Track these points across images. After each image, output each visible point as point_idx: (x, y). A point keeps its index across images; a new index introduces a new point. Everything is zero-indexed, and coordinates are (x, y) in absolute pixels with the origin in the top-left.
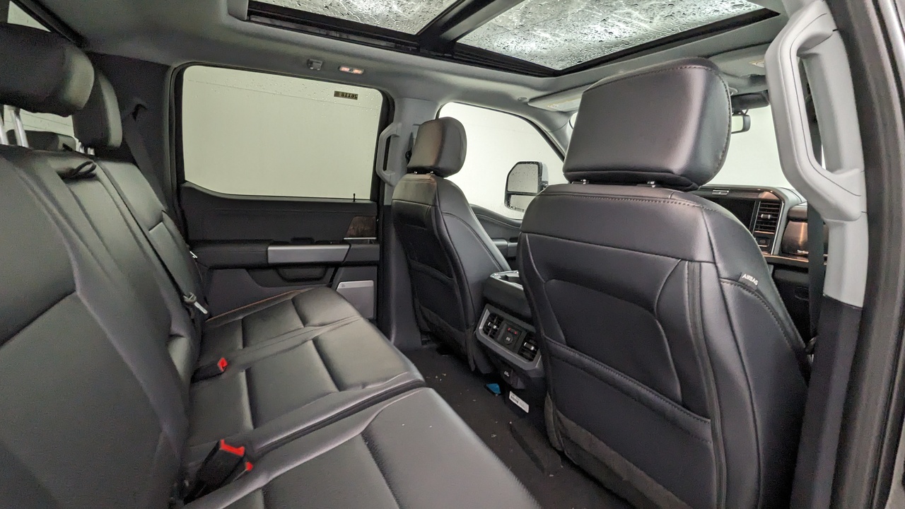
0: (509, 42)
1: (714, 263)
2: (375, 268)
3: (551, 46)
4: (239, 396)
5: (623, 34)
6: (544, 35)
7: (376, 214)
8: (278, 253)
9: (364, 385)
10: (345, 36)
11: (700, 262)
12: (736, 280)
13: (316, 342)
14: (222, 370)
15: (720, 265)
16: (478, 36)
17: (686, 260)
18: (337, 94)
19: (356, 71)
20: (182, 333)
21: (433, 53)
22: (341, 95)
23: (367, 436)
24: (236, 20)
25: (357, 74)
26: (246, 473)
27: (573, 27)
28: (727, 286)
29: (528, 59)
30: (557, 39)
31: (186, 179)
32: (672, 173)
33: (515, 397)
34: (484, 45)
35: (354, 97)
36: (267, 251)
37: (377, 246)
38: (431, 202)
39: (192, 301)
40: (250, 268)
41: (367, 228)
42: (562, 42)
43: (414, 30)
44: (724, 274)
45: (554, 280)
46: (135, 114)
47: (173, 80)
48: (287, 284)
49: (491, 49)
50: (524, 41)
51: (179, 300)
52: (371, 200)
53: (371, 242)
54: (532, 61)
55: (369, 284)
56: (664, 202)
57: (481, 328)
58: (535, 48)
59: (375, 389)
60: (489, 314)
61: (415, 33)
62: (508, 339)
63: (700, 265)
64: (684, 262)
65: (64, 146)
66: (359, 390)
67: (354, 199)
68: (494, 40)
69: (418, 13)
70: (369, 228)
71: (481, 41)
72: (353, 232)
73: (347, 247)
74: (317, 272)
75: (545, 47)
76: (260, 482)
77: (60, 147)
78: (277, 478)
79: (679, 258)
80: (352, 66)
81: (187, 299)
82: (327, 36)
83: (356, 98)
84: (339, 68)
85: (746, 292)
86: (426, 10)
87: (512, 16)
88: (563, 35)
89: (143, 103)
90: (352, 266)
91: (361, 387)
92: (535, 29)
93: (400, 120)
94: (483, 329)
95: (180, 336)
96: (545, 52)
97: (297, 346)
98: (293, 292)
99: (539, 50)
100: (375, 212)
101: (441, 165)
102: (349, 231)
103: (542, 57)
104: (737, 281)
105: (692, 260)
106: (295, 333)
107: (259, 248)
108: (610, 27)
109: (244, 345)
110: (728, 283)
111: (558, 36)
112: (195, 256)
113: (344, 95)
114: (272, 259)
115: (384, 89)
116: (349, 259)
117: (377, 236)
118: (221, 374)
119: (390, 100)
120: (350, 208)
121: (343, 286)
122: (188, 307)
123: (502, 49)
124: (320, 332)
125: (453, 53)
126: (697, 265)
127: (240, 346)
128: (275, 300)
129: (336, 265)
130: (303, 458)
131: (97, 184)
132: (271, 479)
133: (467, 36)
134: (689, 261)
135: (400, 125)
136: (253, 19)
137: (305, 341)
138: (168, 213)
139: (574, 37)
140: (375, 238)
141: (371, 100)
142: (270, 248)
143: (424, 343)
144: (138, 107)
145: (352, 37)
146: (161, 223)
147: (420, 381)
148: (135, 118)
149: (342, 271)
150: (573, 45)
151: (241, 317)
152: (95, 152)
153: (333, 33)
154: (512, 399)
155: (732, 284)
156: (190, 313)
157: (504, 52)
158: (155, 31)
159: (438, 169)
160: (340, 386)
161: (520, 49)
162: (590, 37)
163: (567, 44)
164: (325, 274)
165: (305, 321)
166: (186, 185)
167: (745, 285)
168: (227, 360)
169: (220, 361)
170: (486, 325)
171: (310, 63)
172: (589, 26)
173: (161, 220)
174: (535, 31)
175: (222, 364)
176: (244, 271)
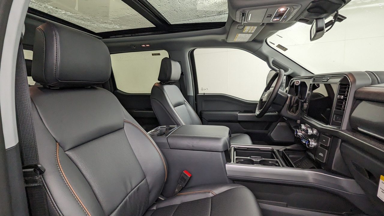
18: (153, 55)
19: (147, 45)
35: (159, 54)
80: (145, 44)
82: (132, 36)
83: (160, 55)
84: (141, 45)
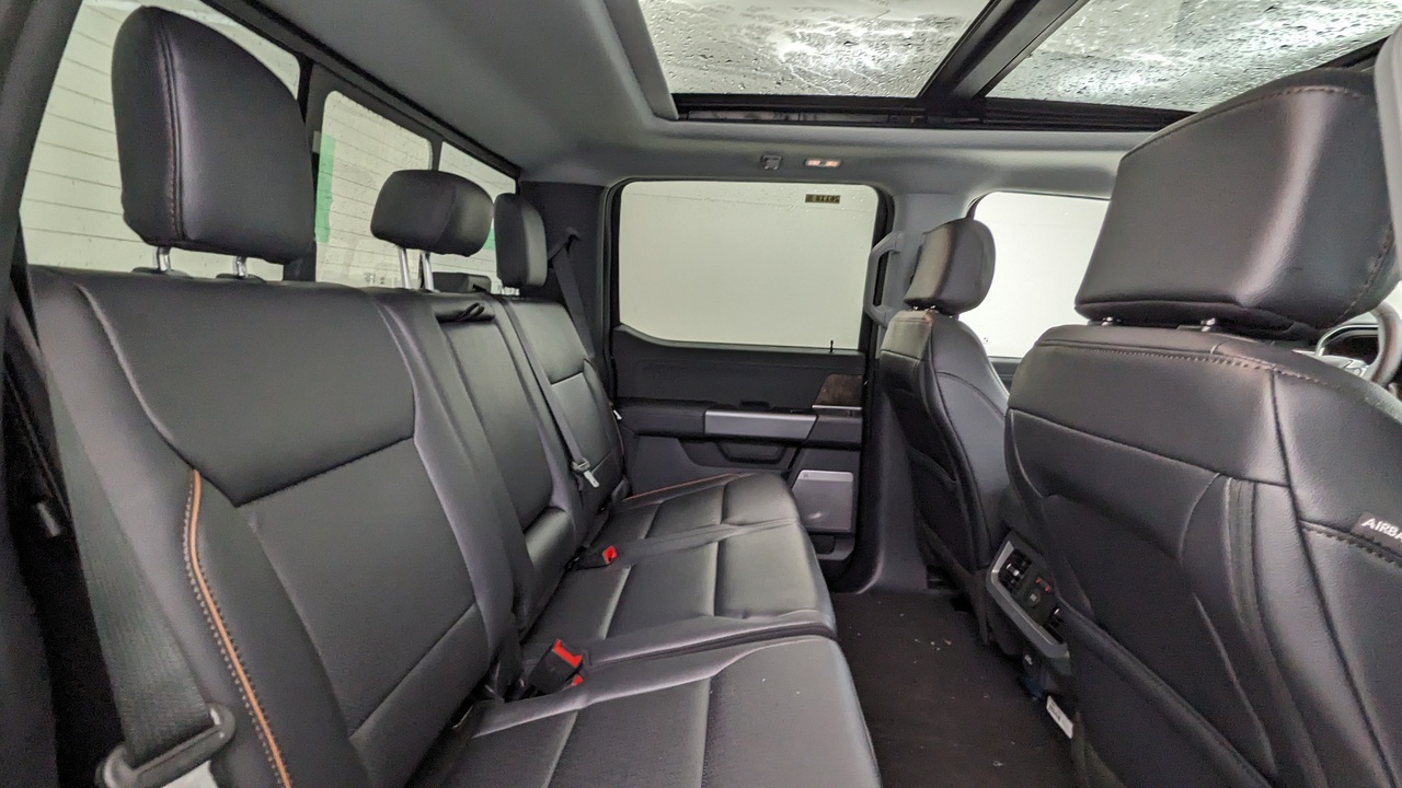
0: (1086, 81)
1: (1288, 486)
2: (857, 455)
3: (1173, 73)
4: (610, 595)
5: (1332, 25)
6: (1147, 58)
7: (863, 373)
8: (720, 420)
9: (746, 615)
10: (810, 117)
11: (1257, 482)
12: (1343, 530)
13: (722, 544)
14: (607, 562)
15: (1303, 493)
16: (1021, 83)
17: (1228, 476)
18: (809, 199)
19: (830, 164)
20: (565, 508)
21: (946, 120)
22: (814, 198)
23: (716, 683)
24: (663, 120)
25: (831, 168)
26: (572, 688)
27: (1205, 34)
28: (1319, 539)
29: (1137, 103)
30: (1181, 59)
31: (622, 320)
32: (1236, 303)
33: (1056, 709)
34: (1041, 94)
35: (835, 199)
36: (704, 416)
37: (859, 421)
38: (919, 356)
39: (582, 469)
40: (685, 438)
41: (849, 394)
42: (1196, 63)
43: (912, 92)
44: (1312, 510)
45: (1055, 497)
46: (568, 246)
47: (610, 201)
48: (729, 463)
49: (1054, 98)
50: (1113, 75)
51: (566, 466)
52: (859, 350)
53: (852, 414)
54: (1144, 105)
55: (846, 477)
56: (1200, 359)
57: (995, 571)
58: (1142, 83)
59: (759, 623)
60: (1012, 549)
61: (915, 96)
62: (1033, 597)
63: (1255, 488)
64: (1222, 478)
65: (474, 286)
66: (740, 620)
67: (832, 349)
68: (1054, 83)
69: (909, 66)
70: (850, 394)
71: (1031, 88)
72: (826, 398)
73: (813, 419)
74: (771, 451)
75: (1161, 77)
76: (578, 704)
77: (470, 287)
78: (600, 703)
79: (1215, 471)
80: (824, 158)
81: (576, 467)
82: (787, 122)
83: (838, 201)
84: (805, 160)
85: (1372, 558)
86: (920, 59)
87: (1068, 36)
88: (1191, 50)
89: (574, 232)
90: (819, 448)
91: (741, 616)
92: (1125, 51)
93: (901, 228)
94: (1000, 574)
95: (563, 511)
96: (1164, 86)
97: (698, 547)
98: (729, 474)
99: (1151, 84)
100: (861, 369)
101: (946, 296)
102: (820, 397)
103: (1164, 96)
104: (1346, 530)
105: (1238, 477)
106: (708, 529)
107: (696, 413)
108: (1294, 18)
109: (647, 536)
110: (1320, 532)
111: (1184, 55)
112: (619, 417)
113: (820, 199)
114: (710, 429)
115: (876, 184)
116: (816, 437)
117: (862, 404)
118: (606, 566)
119: (888, 201)
120: (826, 362)
121: (806, 476)
122: (574, 476)
123: (1076, 95)
124: (735, 534)
125: (982, 117)
126: (1246, 487)
127: (643, 537)
128: (704, 483)
129: (798, 445)
130: (638, 688)
131: (494, 328)
132: (590, 703)
133: (1002, 84)
134: (1235, 478)
135: (901, 235)
136: (691, 116)
137: (710, 542)
138: (594, 363)
139: (1217, 50)
140: (859, 408)
141: (860, 201)
142: (708, 413)
143: (931, 585)
144: (572, 237)
145: (821, 117)
146: (581, 374)
147: (824, 627)
148: (568, 249)
149: (807, 452)
150: (1221, 64)
151: (661, 501)
152: (520, 292)
153: (794, 117)
154: (1050, 711)
155: (1330, 535)
156: (577, 484)
157: (1082, 99)
158: (587, 149)
159: (941, 301)
160: (719, 609)
161: (1111, 89)
162: (1254, 45)
163: (1208, 64)
164: (782, 456)
165: (725, 516)
166: (621, 328)
167: (1372, 542)
168: (617, 551)
169: (607, 550)
170: (1003, 568)
171: (763, 161)
172: (1242, 24)
173: (581, 370)
174: (1129, 54)
175: (610, 554)
176: (676, 441)
